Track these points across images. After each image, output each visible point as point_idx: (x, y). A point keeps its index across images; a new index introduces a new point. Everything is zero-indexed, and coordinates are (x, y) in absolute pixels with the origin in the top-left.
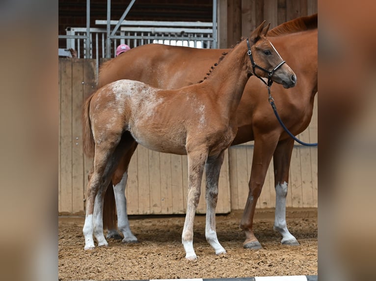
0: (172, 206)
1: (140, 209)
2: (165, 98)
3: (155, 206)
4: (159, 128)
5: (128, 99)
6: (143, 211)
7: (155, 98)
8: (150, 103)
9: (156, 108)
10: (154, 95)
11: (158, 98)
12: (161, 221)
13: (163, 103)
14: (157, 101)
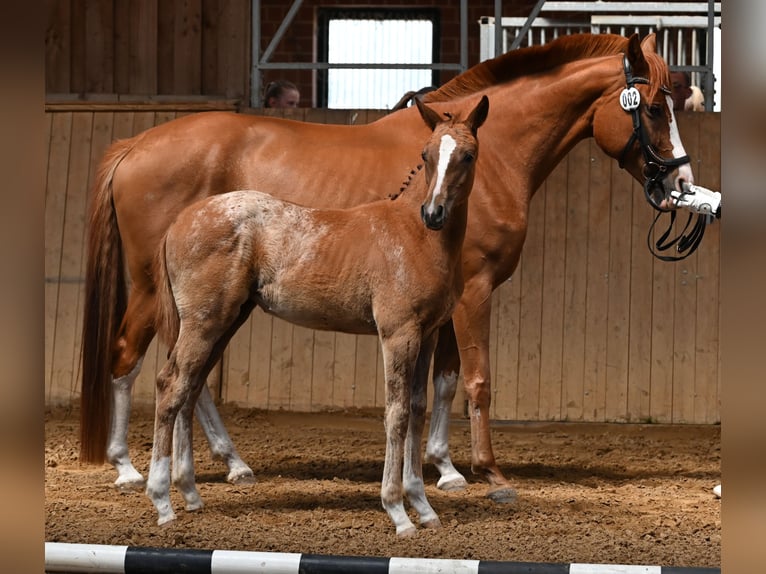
0: (605, 408)
1: (541, 410)
2: (332, 225)
3: (571, 405)
4: (325, 283)
5: (260, 230)
6: (548, 415)
7: (311, 226)
8: (305, 236)
9: (318, 245)
10: (308, 220)
11: (317, 225)
12: (587, 436)
13: (329, 234)
14: (317, 231)
